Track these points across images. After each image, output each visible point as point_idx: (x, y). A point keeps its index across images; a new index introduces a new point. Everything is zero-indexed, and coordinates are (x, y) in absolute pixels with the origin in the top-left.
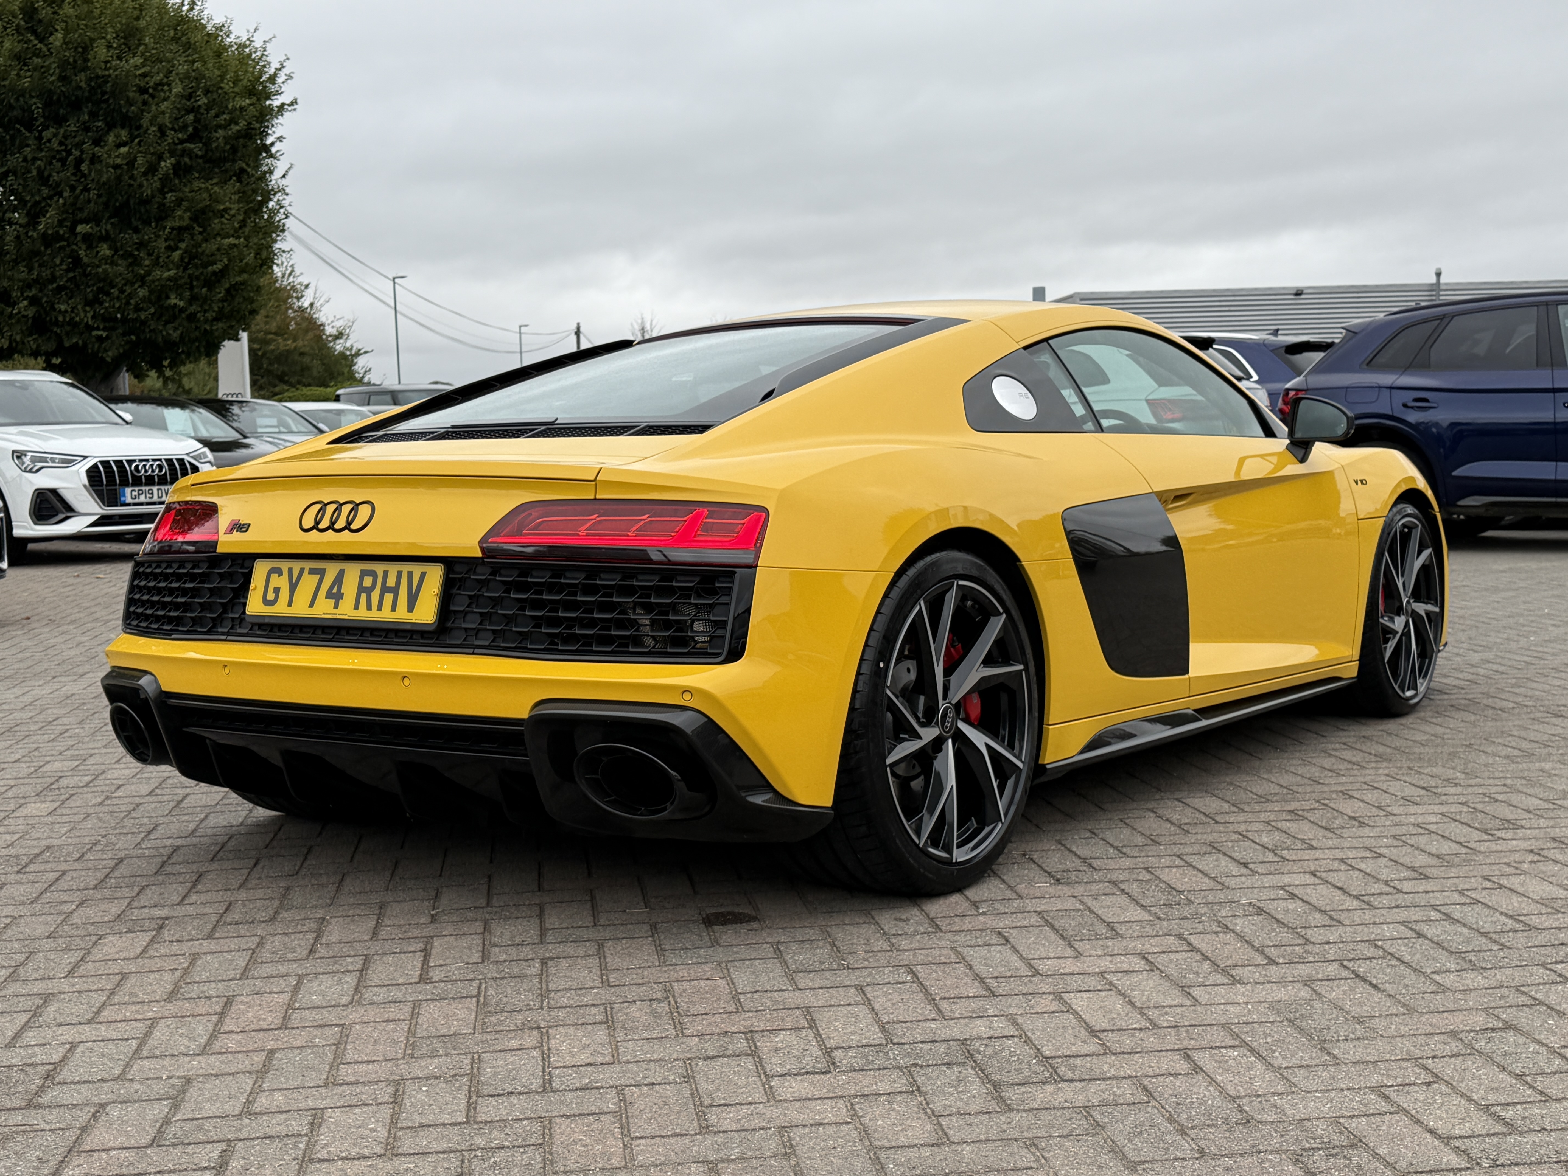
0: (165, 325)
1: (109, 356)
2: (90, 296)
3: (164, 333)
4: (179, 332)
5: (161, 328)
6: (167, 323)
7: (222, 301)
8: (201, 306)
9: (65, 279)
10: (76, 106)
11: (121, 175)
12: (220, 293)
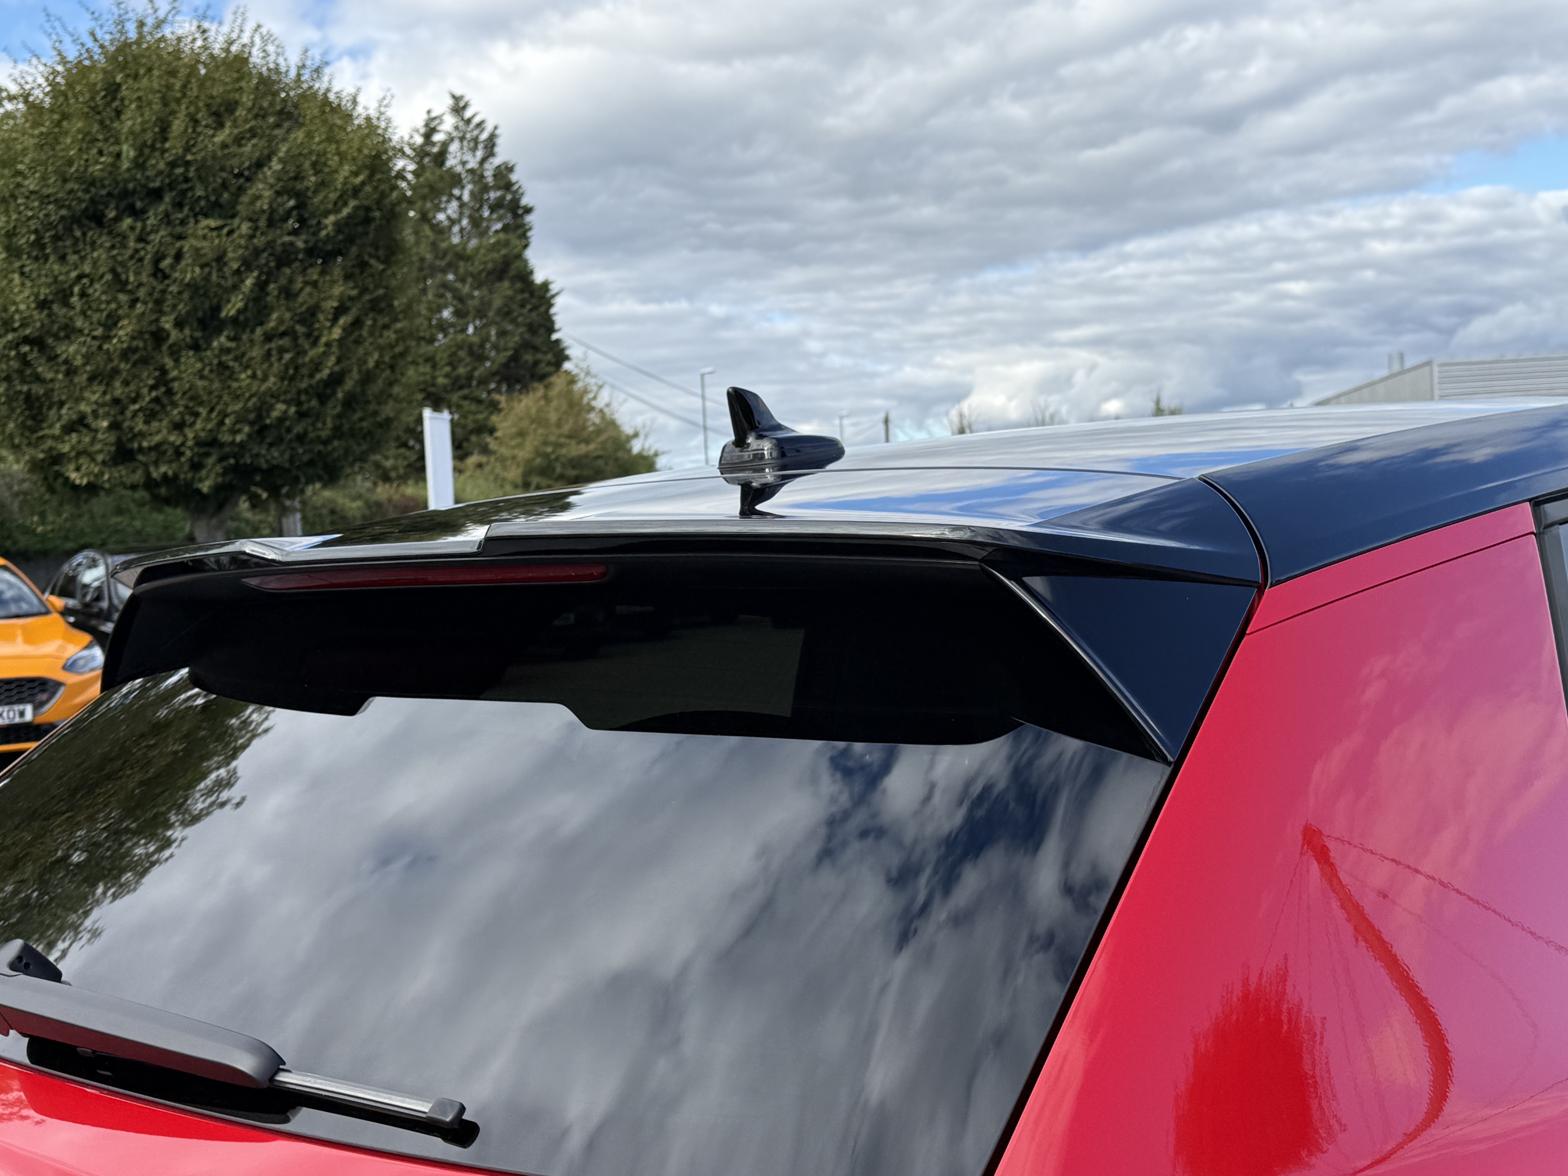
0: (268, 450)
1: (205, 487)
2: (178, 418)
3: (269, 457)
4: (287, 456)
5: (263, 452)
6: (271, 445)
7: (339, 416)
8: (313, 425)
9: (147, 399)
10: (156, 195)
11: (210, 273)
12: (335, 407)
